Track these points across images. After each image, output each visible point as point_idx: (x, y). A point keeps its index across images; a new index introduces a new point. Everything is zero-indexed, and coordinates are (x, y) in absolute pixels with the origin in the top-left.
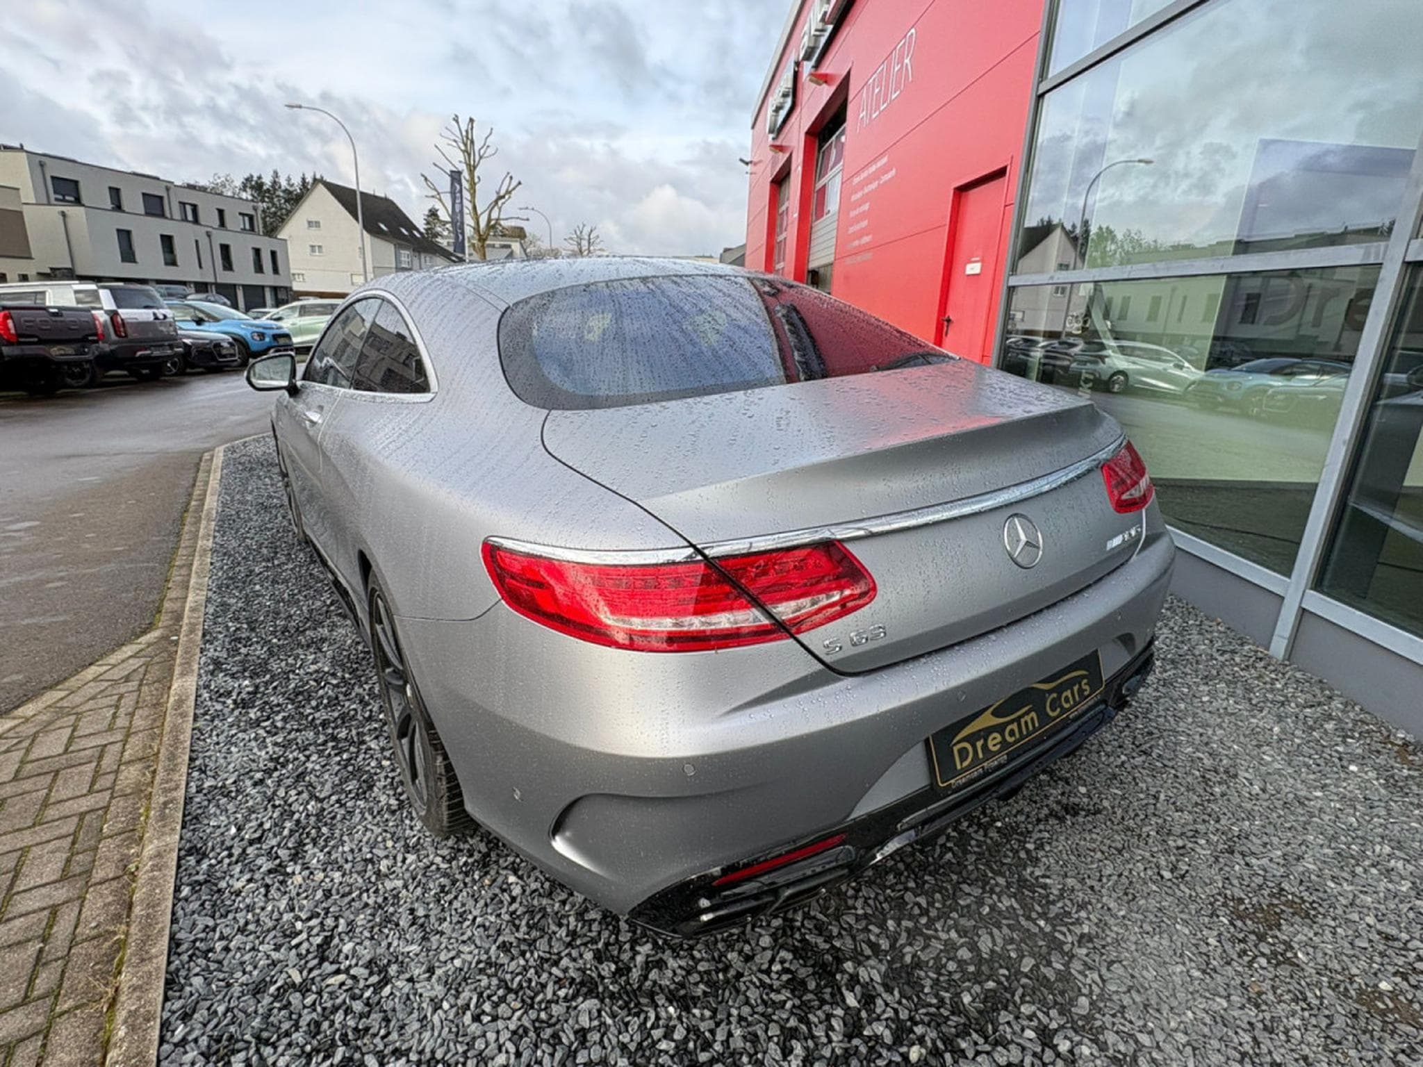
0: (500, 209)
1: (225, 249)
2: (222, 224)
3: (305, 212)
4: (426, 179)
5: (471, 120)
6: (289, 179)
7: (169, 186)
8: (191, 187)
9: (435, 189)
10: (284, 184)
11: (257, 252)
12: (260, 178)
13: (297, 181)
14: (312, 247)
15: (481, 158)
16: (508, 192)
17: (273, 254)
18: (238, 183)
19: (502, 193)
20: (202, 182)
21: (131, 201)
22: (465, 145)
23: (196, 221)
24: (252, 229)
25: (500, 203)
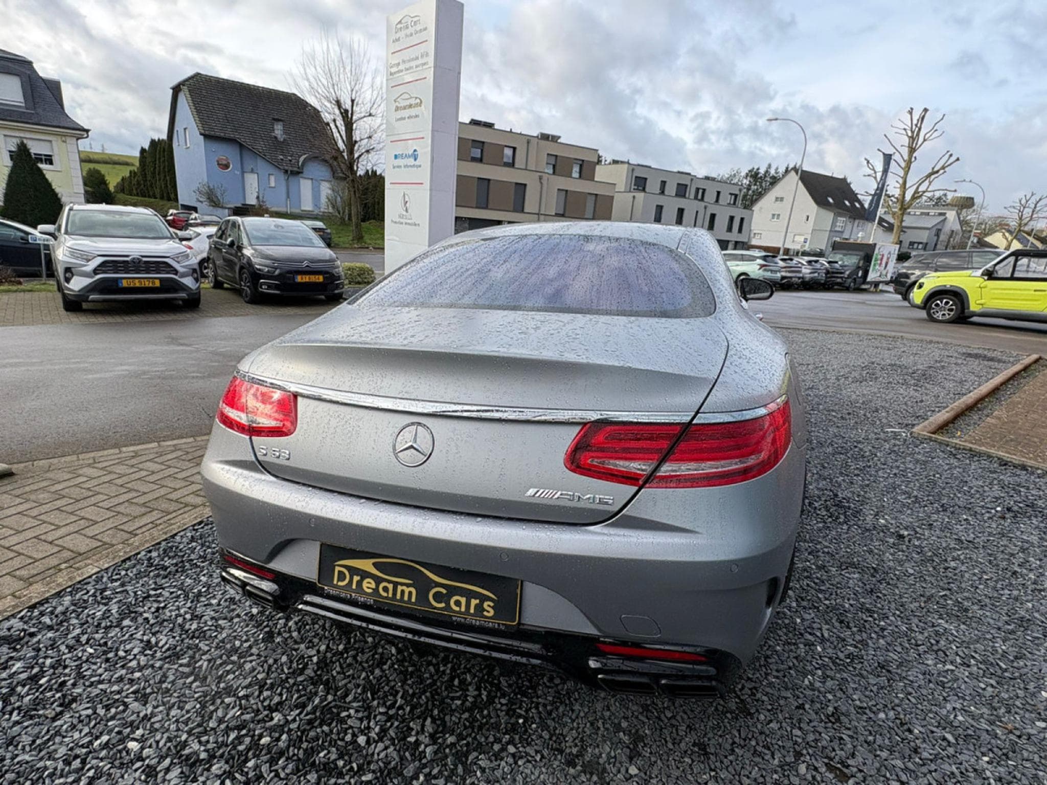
0: (930, 183)
1: (713, 216)
2: (717, 201)
3: (777, 191)
4: (868, 162)
5: (926, 110)
6: (777, 169)
7: (693, 178)
8: (707, 178)
9: (873, 169)
10: (772, 172)
11: (732, 218)
12: (758, 169)
13: (782, 170)
14: (774, 215)
15: (925, 140)
16: (943, 168)
17: (742, 219)
18: (743, 174)
19: (936, 169)
20: (714, 175)
21: (671, 189)
22: (913, 132)
23: (702, 199)
24: (734, 203)
25: (933, 177)
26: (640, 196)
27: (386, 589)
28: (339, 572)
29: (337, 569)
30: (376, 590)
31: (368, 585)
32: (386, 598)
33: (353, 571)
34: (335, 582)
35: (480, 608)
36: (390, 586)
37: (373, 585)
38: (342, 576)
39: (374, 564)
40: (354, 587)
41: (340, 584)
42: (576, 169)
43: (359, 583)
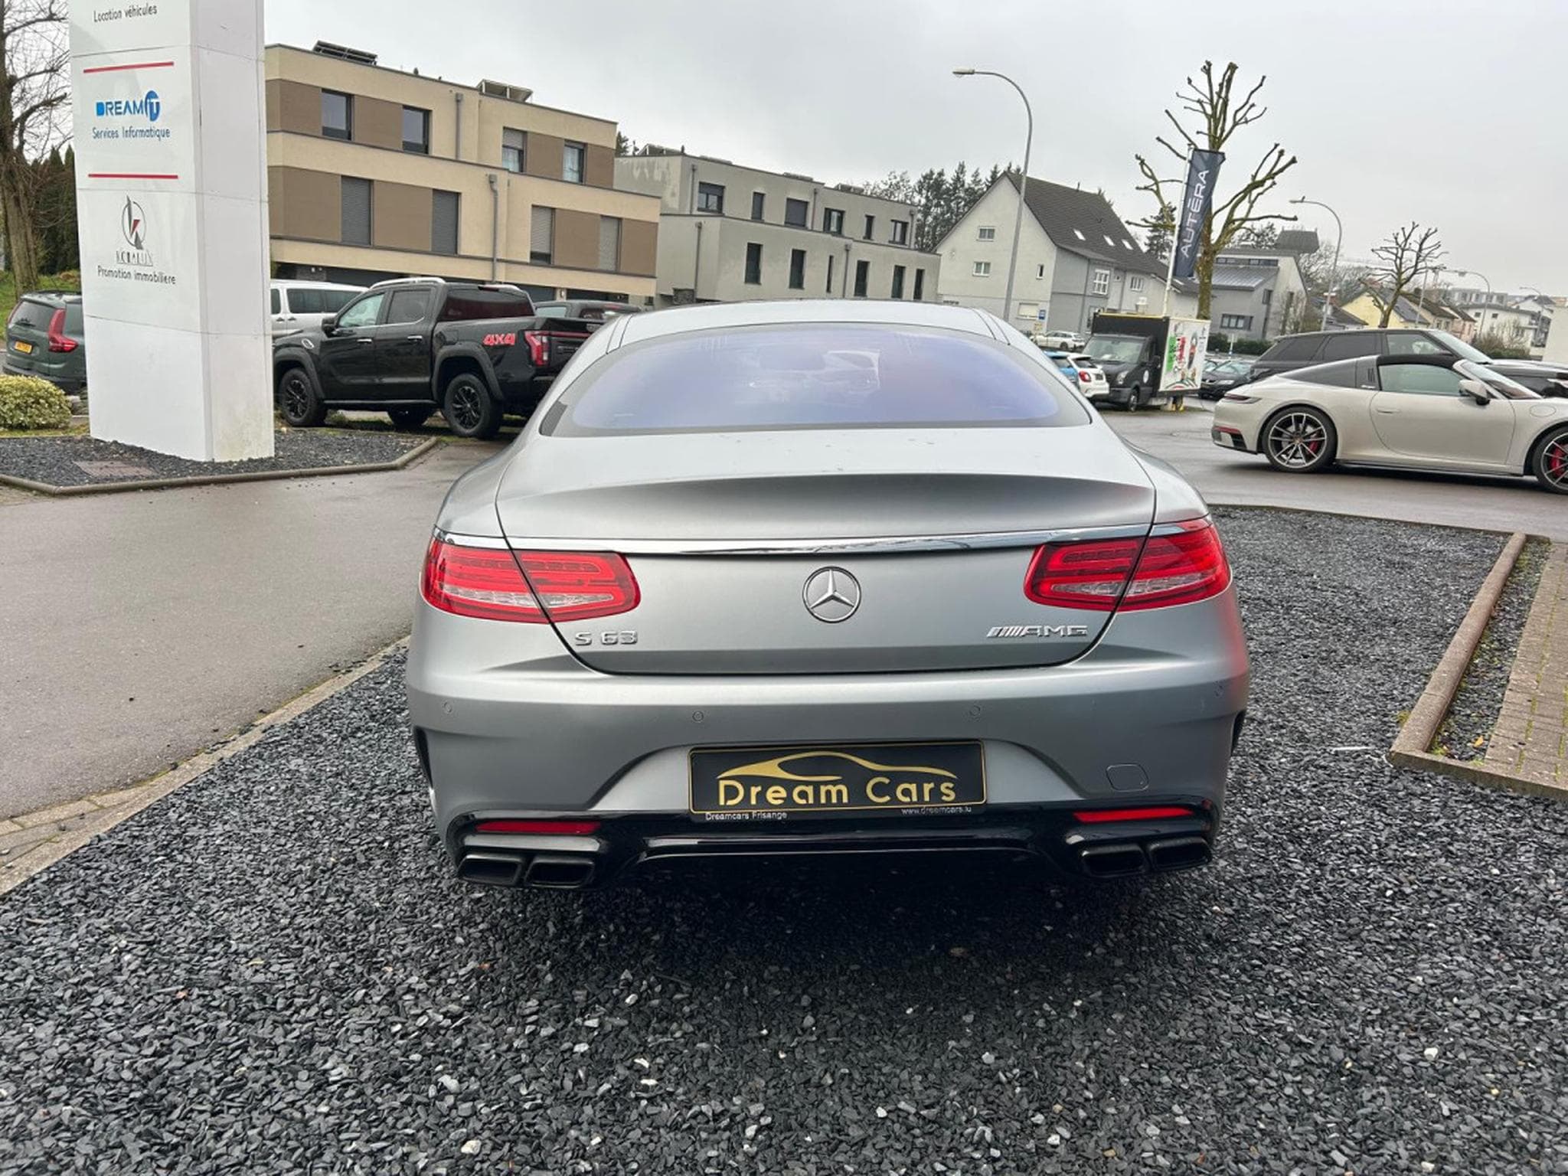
0: (1252, 203)
1: (863, 267)
2: (868, 235)
3: (980, 218)
4: (1142, 163)
5: (1232, 68)
6: (976, 174)
7: (817, 188)
8: (845, 189)
9: (1153, 177)
10: (968, 179)
11: (900, 271)
12: (941, 174)
13: (985, 176)
14: (979, 264)
15: (1235, 124)
16: (1271, 175)
17: (920, 273)
18: (914, 181)
19: (1259, 178)
20: (858, 184)
21: (775, 211)
22: (1214, 108)
23: (839, 232)
24: (903, 241)
25: (1255, 192)
26: (712, 224)
27: (803, 795)
28: (726, 787)
29: (722, 784)
30: (789, 800)
31: (775, 795)
32: (807, 805)
33: (748, 781)
34: (722, 802)
35: (936, 794)
36: (810, 790)
37: (783, 794)
38: (731, 792)
39: (781, 765)
40: (753, 802)
41: (730, 803)
42: (570, 161)
43: (761, 796)
